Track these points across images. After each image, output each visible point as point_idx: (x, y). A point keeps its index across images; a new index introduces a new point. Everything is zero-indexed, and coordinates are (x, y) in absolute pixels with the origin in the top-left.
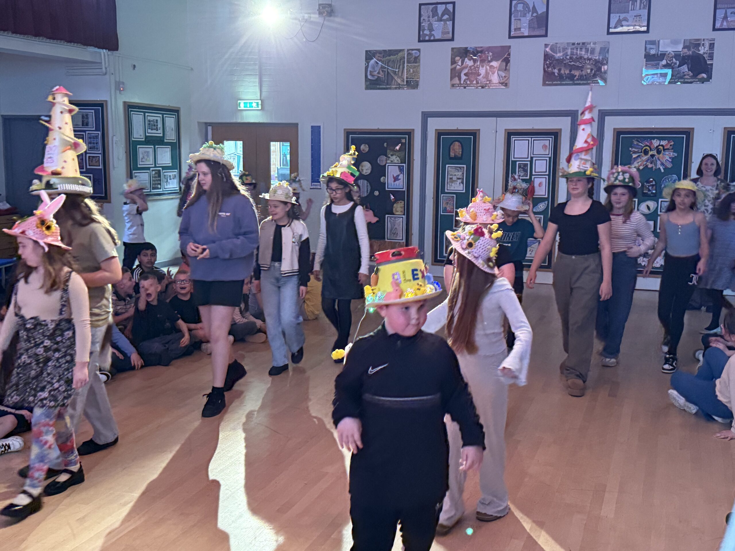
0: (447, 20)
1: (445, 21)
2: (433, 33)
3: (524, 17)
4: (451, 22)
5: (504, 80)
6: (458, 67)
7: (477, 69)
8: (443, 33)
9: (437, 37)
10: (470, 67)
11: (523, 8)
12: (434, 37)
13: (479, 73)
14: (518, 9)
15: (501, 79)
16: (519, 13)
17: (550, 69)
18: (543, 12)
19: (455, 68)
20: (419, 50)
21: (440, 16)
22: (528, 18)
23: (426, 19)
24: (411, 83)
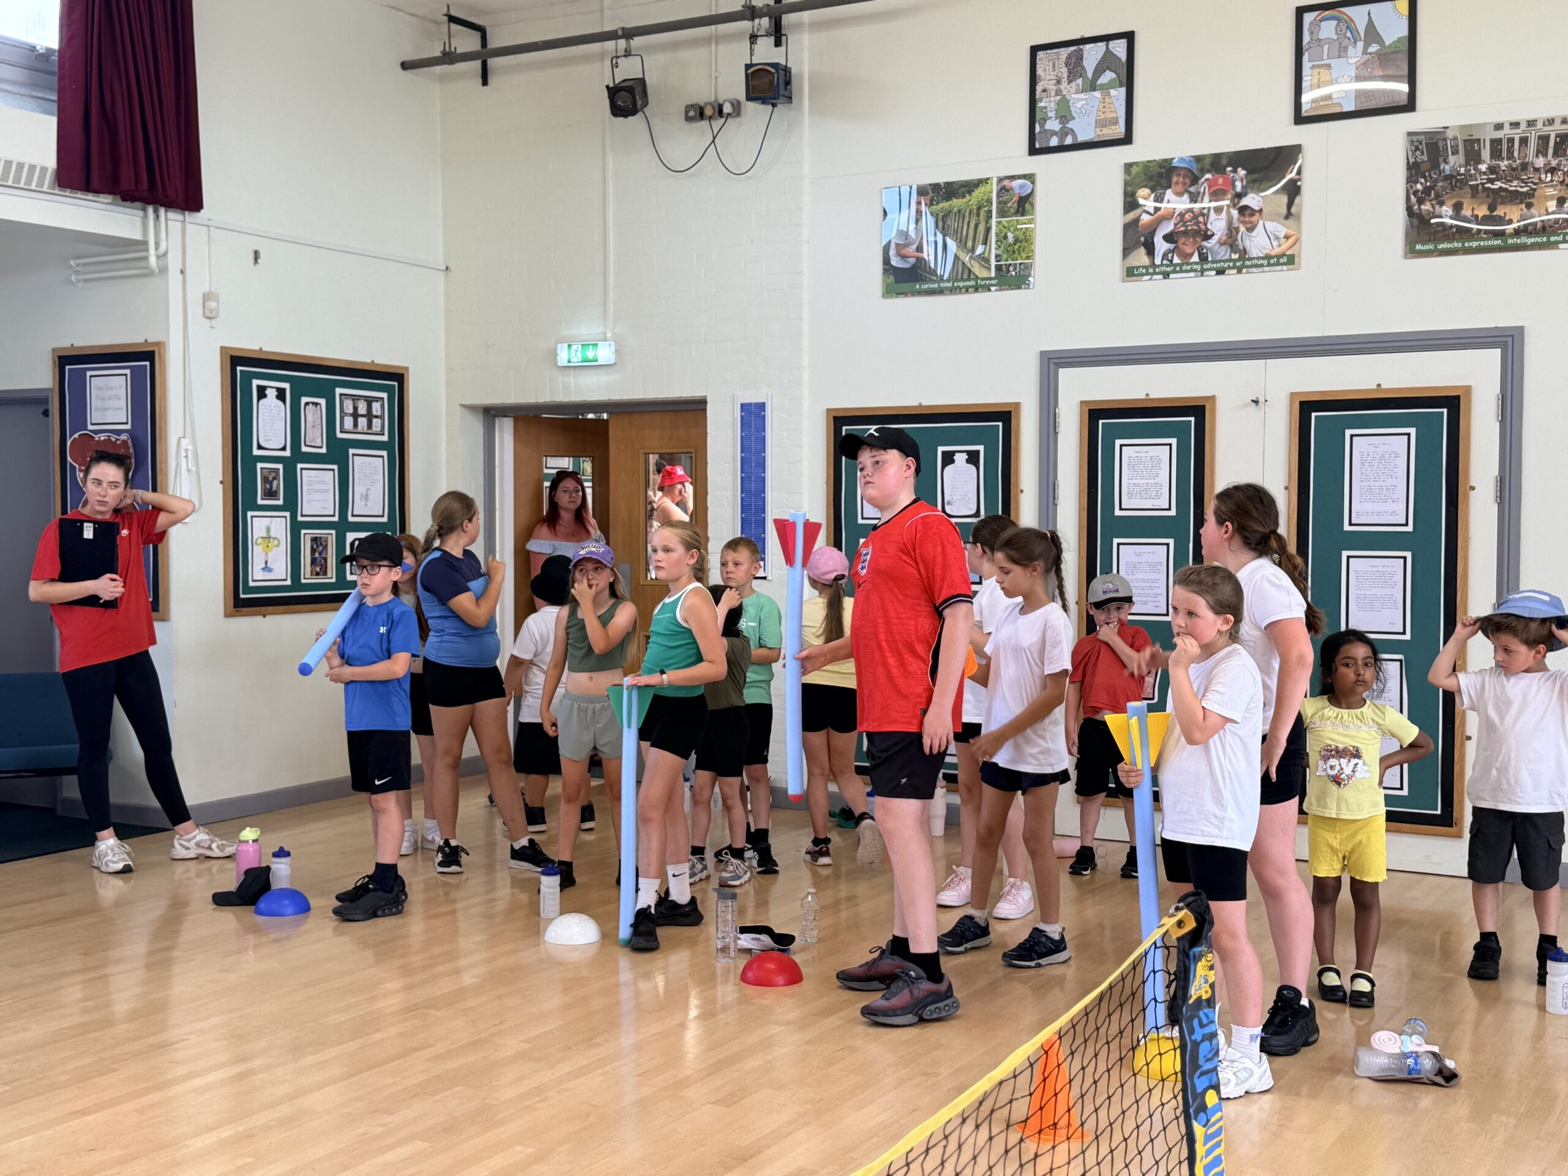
0: (1111, 85)
1: (1105, 88)
2: (1070, 125)
3: (1340, 57)
4: (1123, 90)
5: (1284, 247)
6: (1145, 218)
7: (1201, 219)
8: (1101, 124)
9: (1082, 138)
10: (1182, 215)
11: (1337, 34)
12: (1075, 136)
13: (1208, 229)
14: (1321, 36)
15: (1275, 243)
16: (1326, 47)
17: (1426, 207)
18: (1400, 40)
19: (1137, 221)
20: (1030, 177)
21: (1090, 75)
22: (1354, 60)
23: (1052, 87)
24: (1008, 271)
